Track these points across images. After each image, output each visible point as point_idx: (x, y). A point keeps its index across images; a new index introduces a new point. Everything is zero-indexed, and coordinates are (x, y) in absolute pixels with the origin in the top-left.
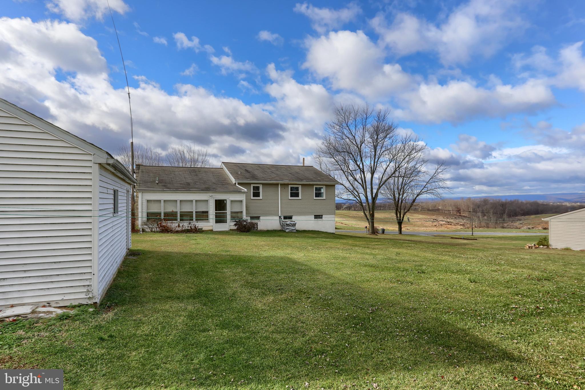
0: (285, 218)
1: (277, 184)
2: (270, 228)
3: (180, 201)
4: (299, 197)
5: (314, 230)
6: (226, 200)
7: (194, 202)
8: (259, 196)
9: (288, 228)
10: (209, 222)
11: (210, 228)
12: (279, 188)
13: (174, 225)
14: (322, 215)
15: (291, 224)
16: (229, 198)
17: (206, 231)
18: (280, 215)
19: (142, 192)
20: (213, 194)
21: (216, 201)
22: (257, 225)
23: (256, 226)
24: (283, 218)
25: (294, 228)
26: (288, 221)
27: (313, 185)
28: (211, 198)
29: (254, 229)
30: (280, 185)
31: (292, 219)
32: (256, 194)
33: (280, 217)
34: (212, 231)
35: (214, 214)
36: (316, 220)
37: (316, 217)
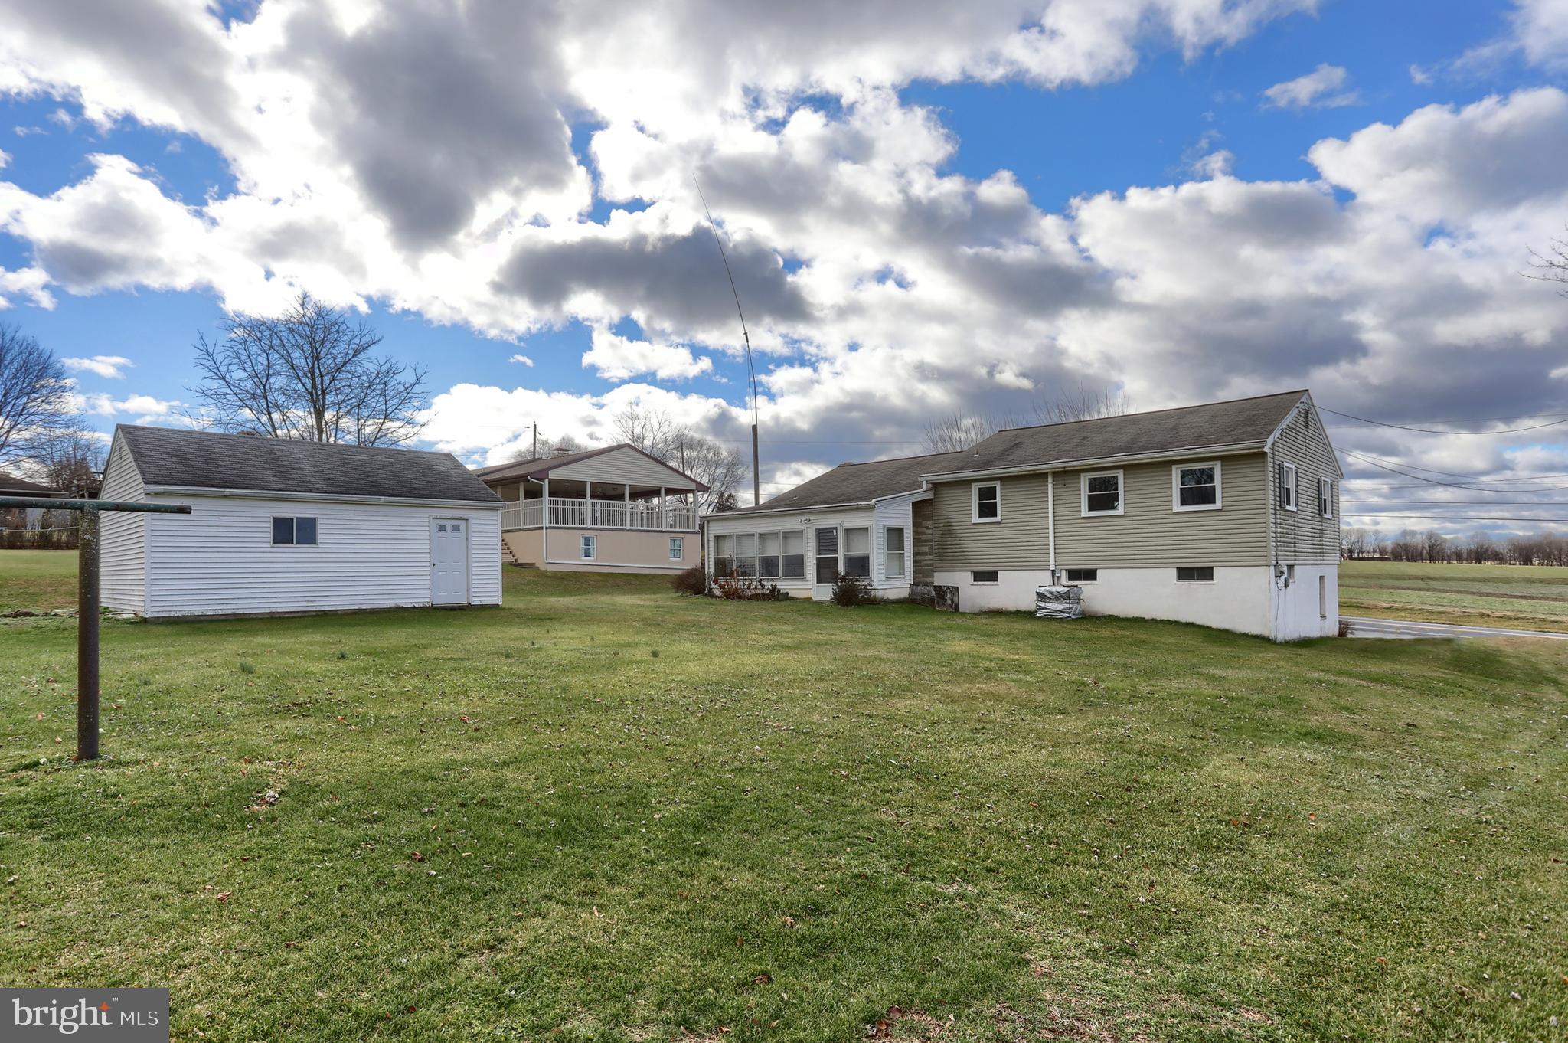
0: (1075, 575)
2: (1024, 605)
4: (1117, 508)
5: (1174, 617)
6: (836, 529)
7: (782, 536)
8: (995, 514)
10: (804, 580)
11: (807, 594)
12: (1050, 486)
14: (1213, 569)
16: (840, 522)
17: (798, 599)
18: (1052, 568)
19: (708, 522)
20: (813, 517)
21: (817, 530)
25: (1065, 607)
28: (809, 525)
29: (943, 604)
30: (1053, 477)
31: (1096, 580)
32: (988, 509)
33: (1053, 571)
34: (809, 599)
35: (815, 561)
36: (1186, 584)
37: (1186, 573)
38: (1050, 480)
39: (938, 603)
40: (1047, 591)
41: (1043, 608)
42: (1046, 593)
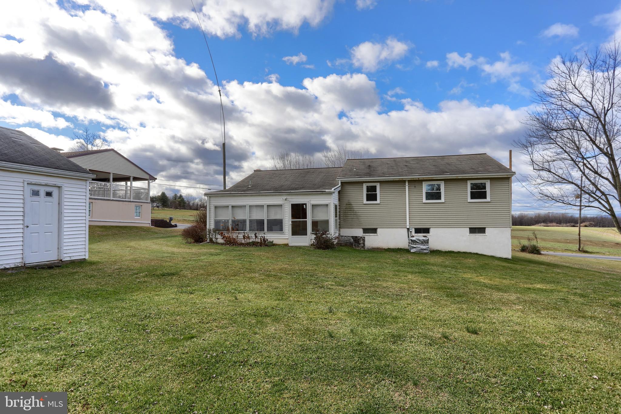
0: (418, 231)
1: (403, 182)
2: (392, 245)
3: (249, 206)
4: (440, 199)
5: (468, 251)
6: (306, 204)
7: (265, 207)
8: (376, 200)
9: (415, 246)
10: (283, 233)
11: (285, 242)
12: (407, 187)
13: (239, 236)
14: (484, 228)
15: (419, 240)
16: (309, 201)
17: (279, 245)
18: (408, 227)
19: (210, 197)
20: (288, 197)
21: (292, 205)
22: (364, 240)
23: (362, 242)
24: (413, 231)
25: (424, 247)
26: (420, 236)
27: (466, 180)
28: (286, 202)
29: (358, 246)
30: (408, 183)
31: (429, 233)
32: (372, 197)
33: (408, 229)
34: (287, 245)
35: (291, 223)
36: (473, 235)
37: (473, 230)
38: (407, 184)
39: (355, 246)
40: (417, 239)
41: (415, 248)
42: (417, 241)
